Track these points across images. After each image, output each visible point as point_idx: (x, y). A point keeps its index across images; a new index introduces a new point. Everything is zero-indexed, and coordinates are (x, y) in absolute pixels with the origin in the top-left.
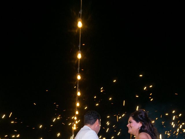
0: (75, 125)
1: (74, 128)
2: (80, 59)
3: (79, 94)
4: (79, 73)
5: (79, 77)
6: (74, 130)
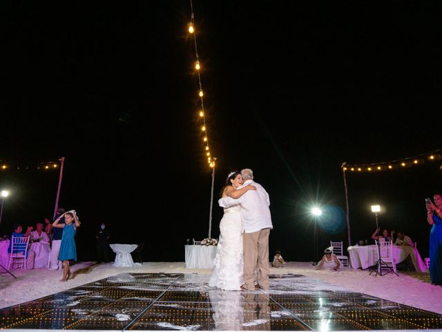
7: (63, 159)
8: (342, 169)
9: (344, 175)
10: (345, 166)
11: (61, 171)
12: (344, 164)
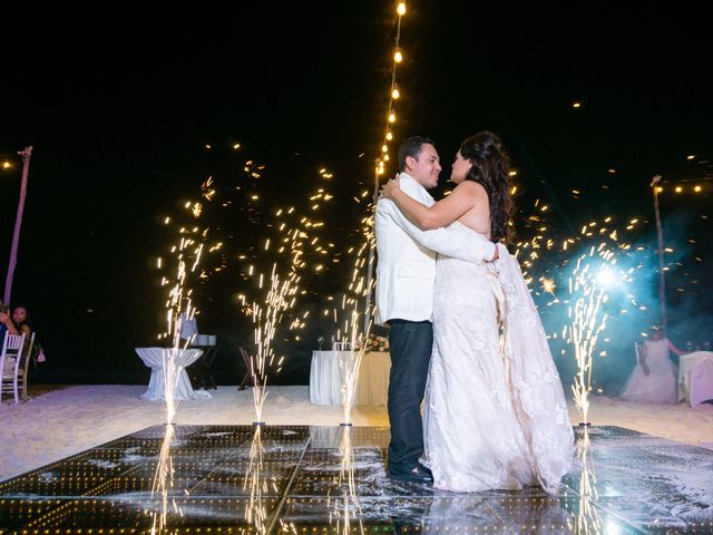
0: (382, 164)
1: (380, 170)
2: (403, 17)
3: (395, 94)
4: (397, 48)
5: (398, 57)
6: (380, 176)
7: (29, 151)
8: (652, 190)
9: (656, 204)
10: (659, 184)
11: (25, 179)
12: (657, 179)
